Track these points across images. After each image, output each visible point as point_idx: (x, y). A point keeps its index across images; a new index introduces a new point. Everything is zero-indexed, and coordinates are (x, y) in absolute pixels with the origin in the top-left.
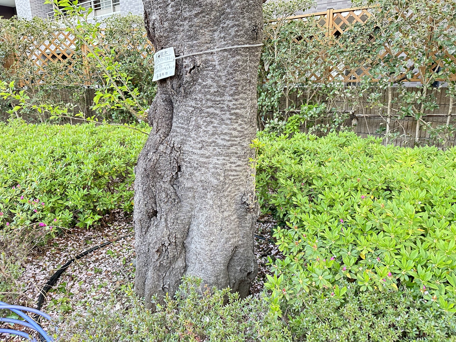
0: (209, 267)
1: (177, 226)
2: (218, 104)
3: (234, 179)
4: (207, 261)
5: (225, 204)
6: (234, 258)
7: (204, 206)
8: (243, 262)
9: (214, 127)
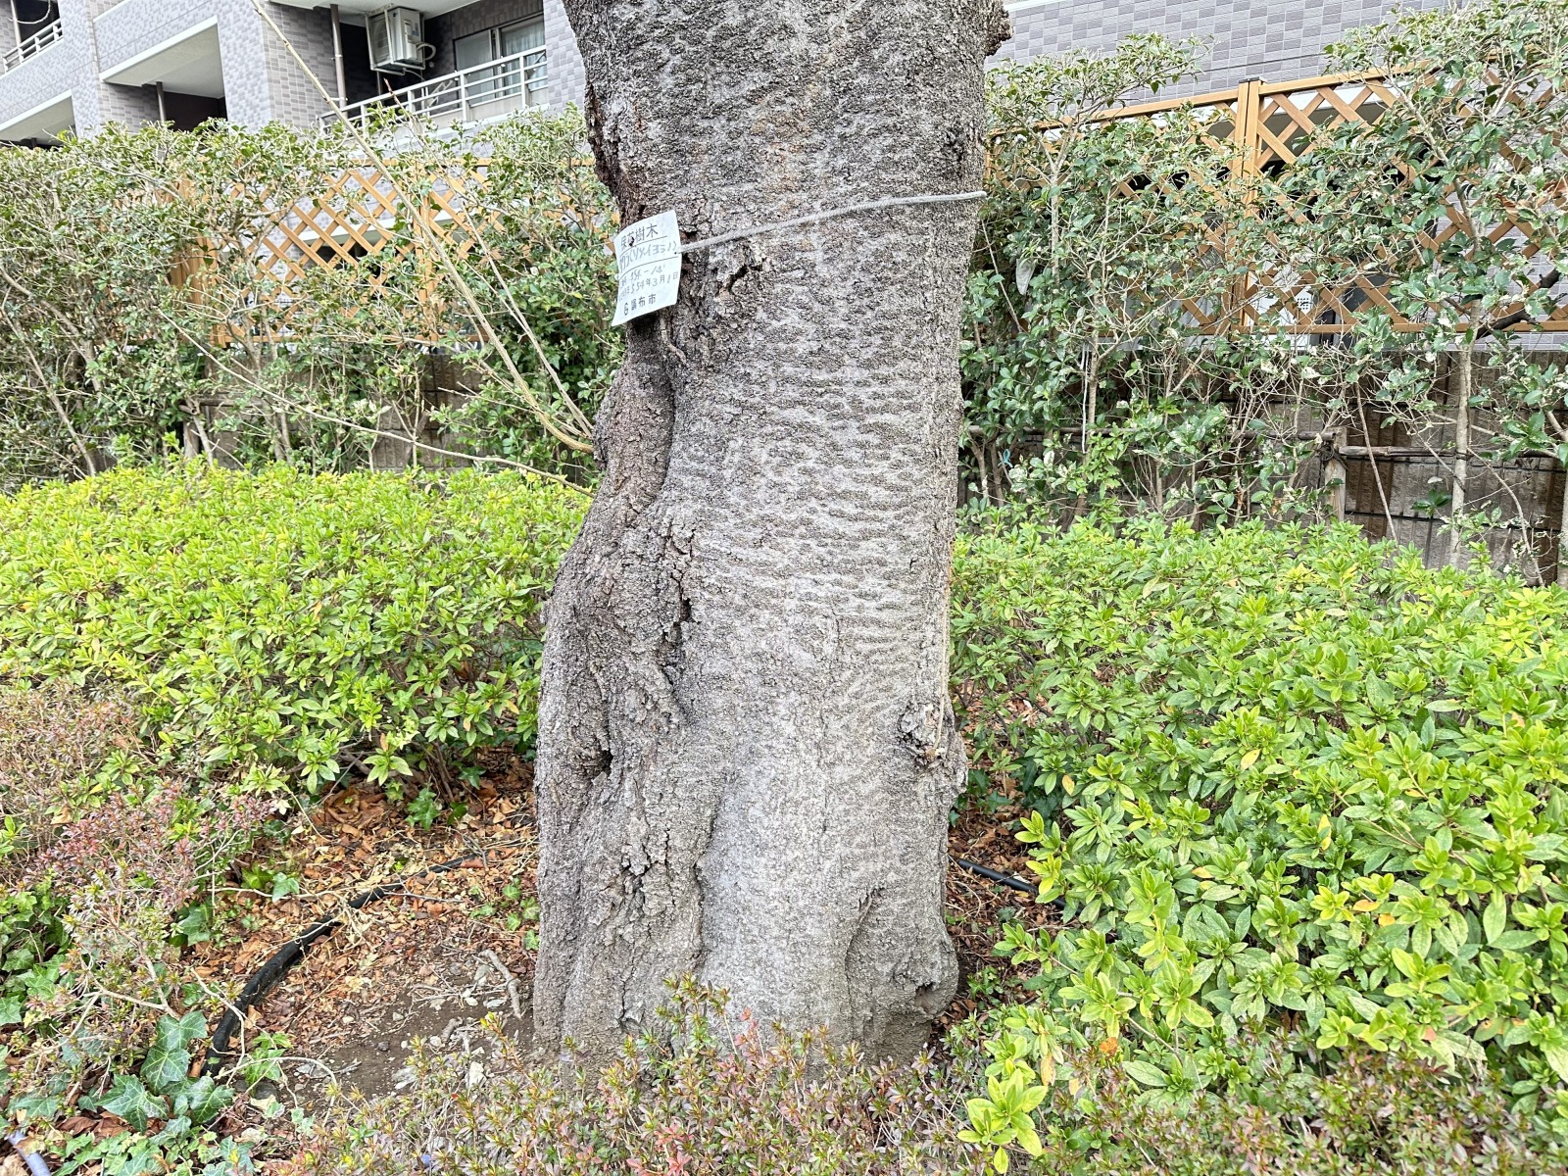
0: (778, 955)
1: (674, 808)
2: (821, 395)
3: (873, 652)
4: (774, 934)
5: (839, 738)
6: (870, 930)
7: (764, 743)
8: (901, 946)
9: (805, 471)
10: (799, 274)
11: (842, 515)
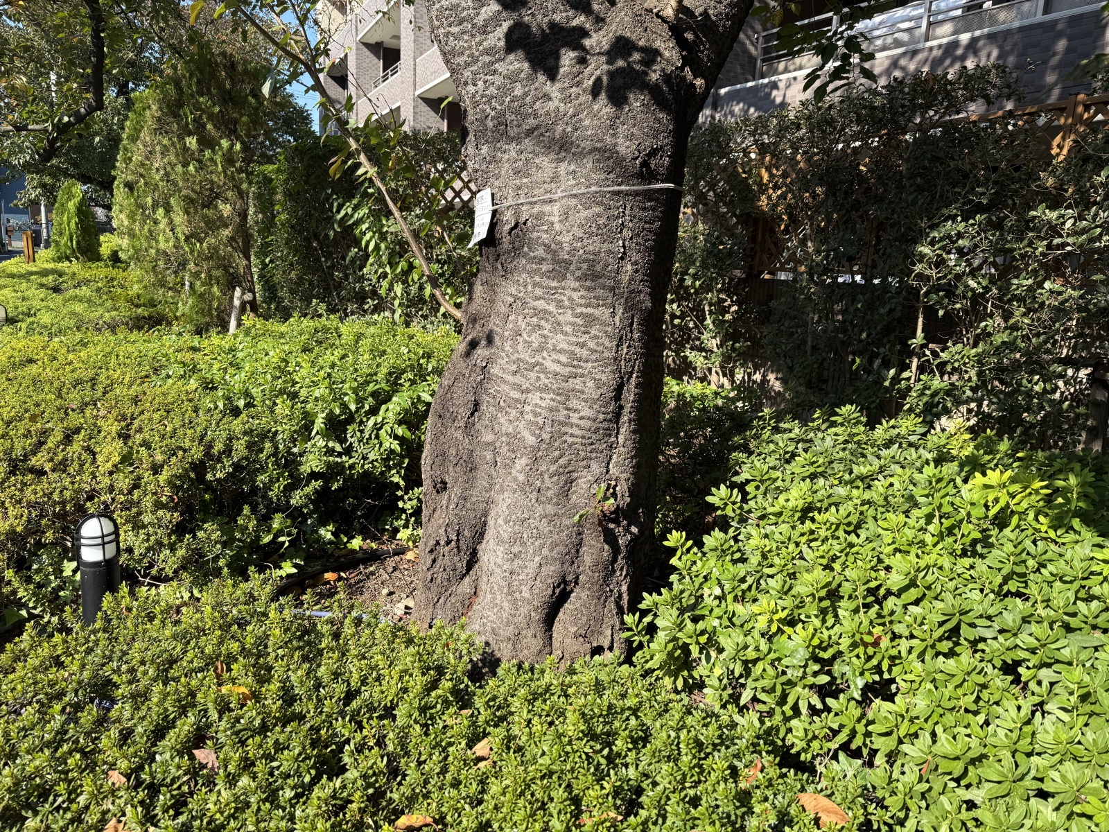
1: (464, 513)
2: (553, 294)
6: (567, 605)
8: (584, 620)
9: (542, 336)
10: (545, 228)
11: (559, 362)
